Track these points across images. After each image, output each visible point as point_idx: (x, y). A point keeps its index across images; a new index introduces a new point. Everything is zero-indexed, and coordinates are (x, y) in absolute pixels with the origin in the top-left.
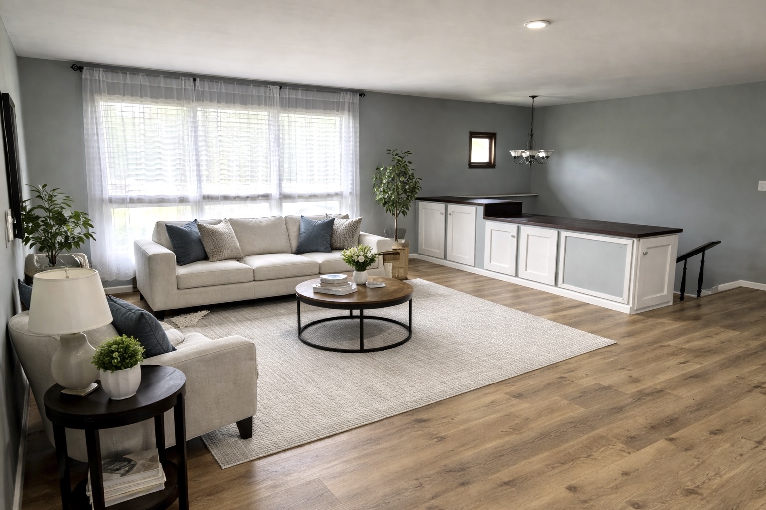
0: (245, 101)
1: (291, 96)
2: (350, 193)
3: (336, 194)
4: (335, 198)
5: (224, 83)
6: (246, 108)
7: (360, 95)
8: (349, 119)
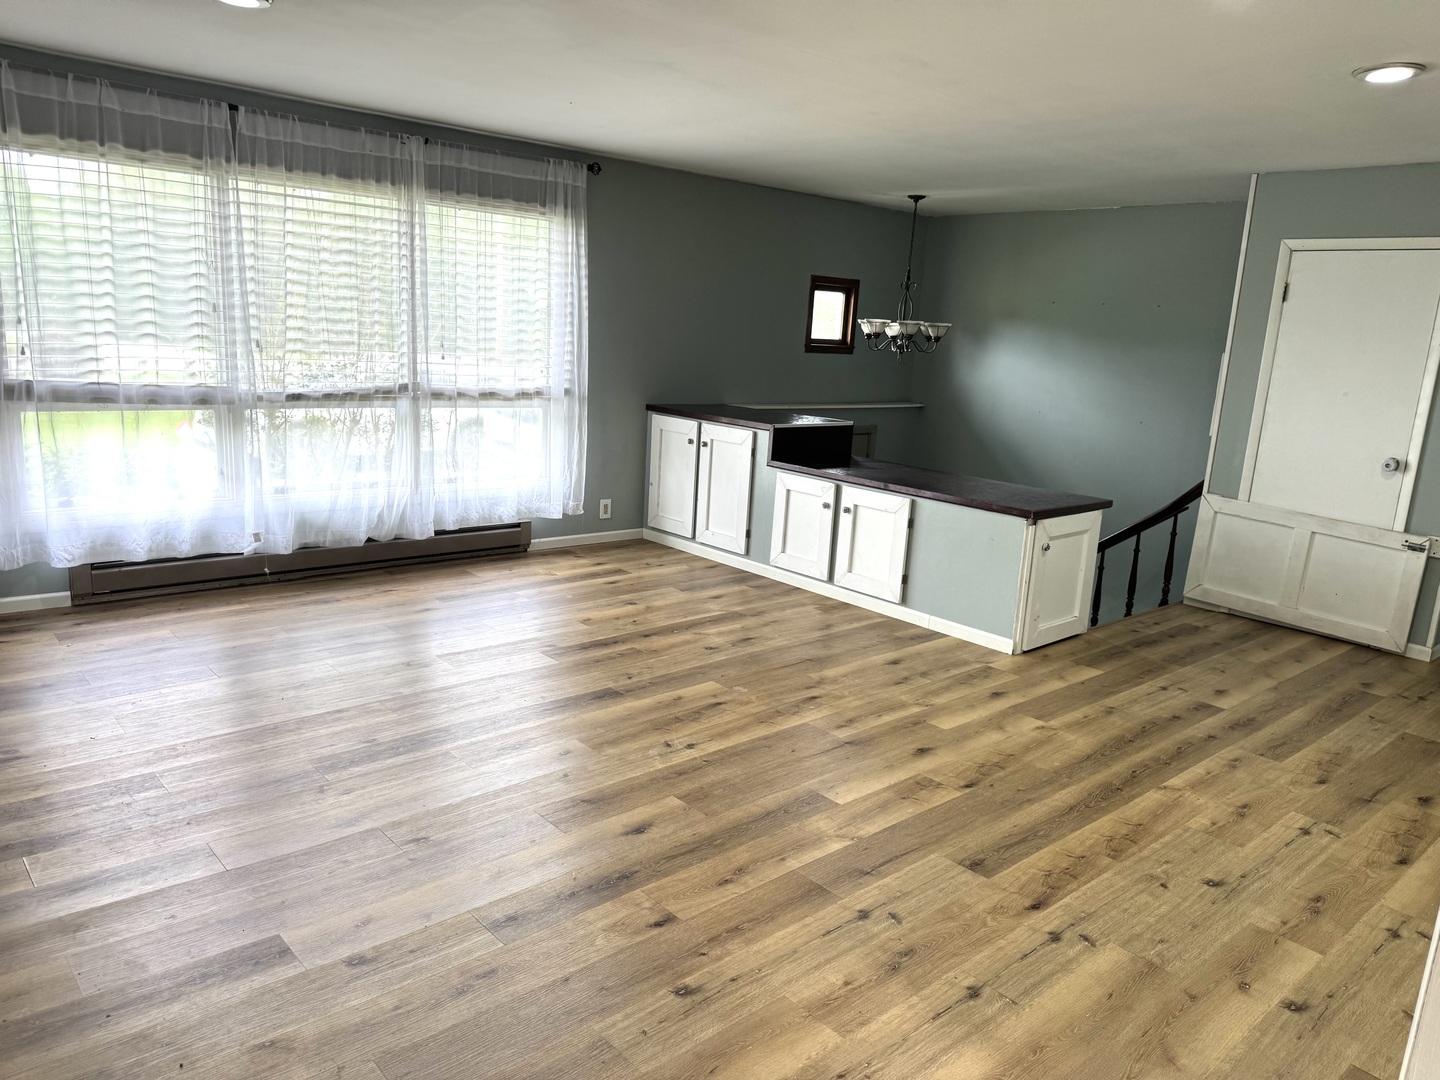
0: (347, 170)
1: (446, 163)
2: (567, 392)
3: (538, 393)
4: (536, 401)
5: (299, 120)
6: (350, 187)
7: (590, 168)
8: (566, 225)
